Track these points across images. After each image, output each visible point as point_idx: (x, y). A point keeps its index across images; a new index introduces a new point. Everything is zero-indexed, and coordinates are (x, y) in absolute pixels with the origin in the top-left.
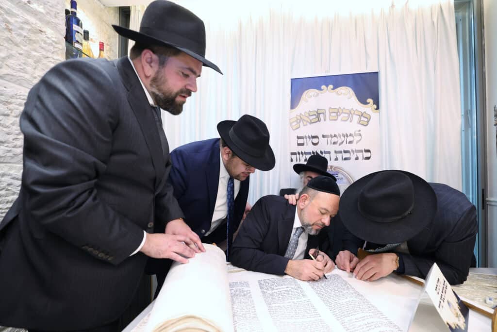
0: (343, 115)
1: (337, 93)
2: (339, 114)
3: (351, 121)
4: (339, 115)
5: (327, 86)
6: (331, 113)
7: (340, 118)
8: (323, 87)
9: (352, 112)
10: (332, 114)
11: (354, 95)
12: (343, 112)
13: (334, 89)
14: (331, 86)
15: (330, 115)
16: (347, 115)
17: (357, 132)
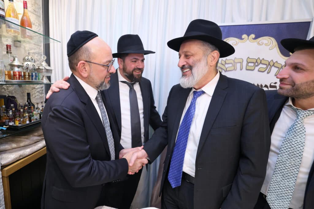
0: (261, 66)
1: (259, 44)
2: (256, 64)
3: (268, 73)
4: (257, 66)
5: (248, 35)
6: (248, 63)
7: (257, 68)
8: (244, 36)
9: (272, 64)
10: (250, 64)
11: (277, 46)
12: (261, 63)
13: (256, 38)
14: (253, 36)
15: (247, 65)
16: (265, 66)
17: (272, 84)
